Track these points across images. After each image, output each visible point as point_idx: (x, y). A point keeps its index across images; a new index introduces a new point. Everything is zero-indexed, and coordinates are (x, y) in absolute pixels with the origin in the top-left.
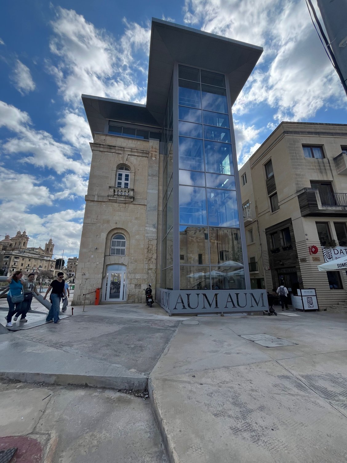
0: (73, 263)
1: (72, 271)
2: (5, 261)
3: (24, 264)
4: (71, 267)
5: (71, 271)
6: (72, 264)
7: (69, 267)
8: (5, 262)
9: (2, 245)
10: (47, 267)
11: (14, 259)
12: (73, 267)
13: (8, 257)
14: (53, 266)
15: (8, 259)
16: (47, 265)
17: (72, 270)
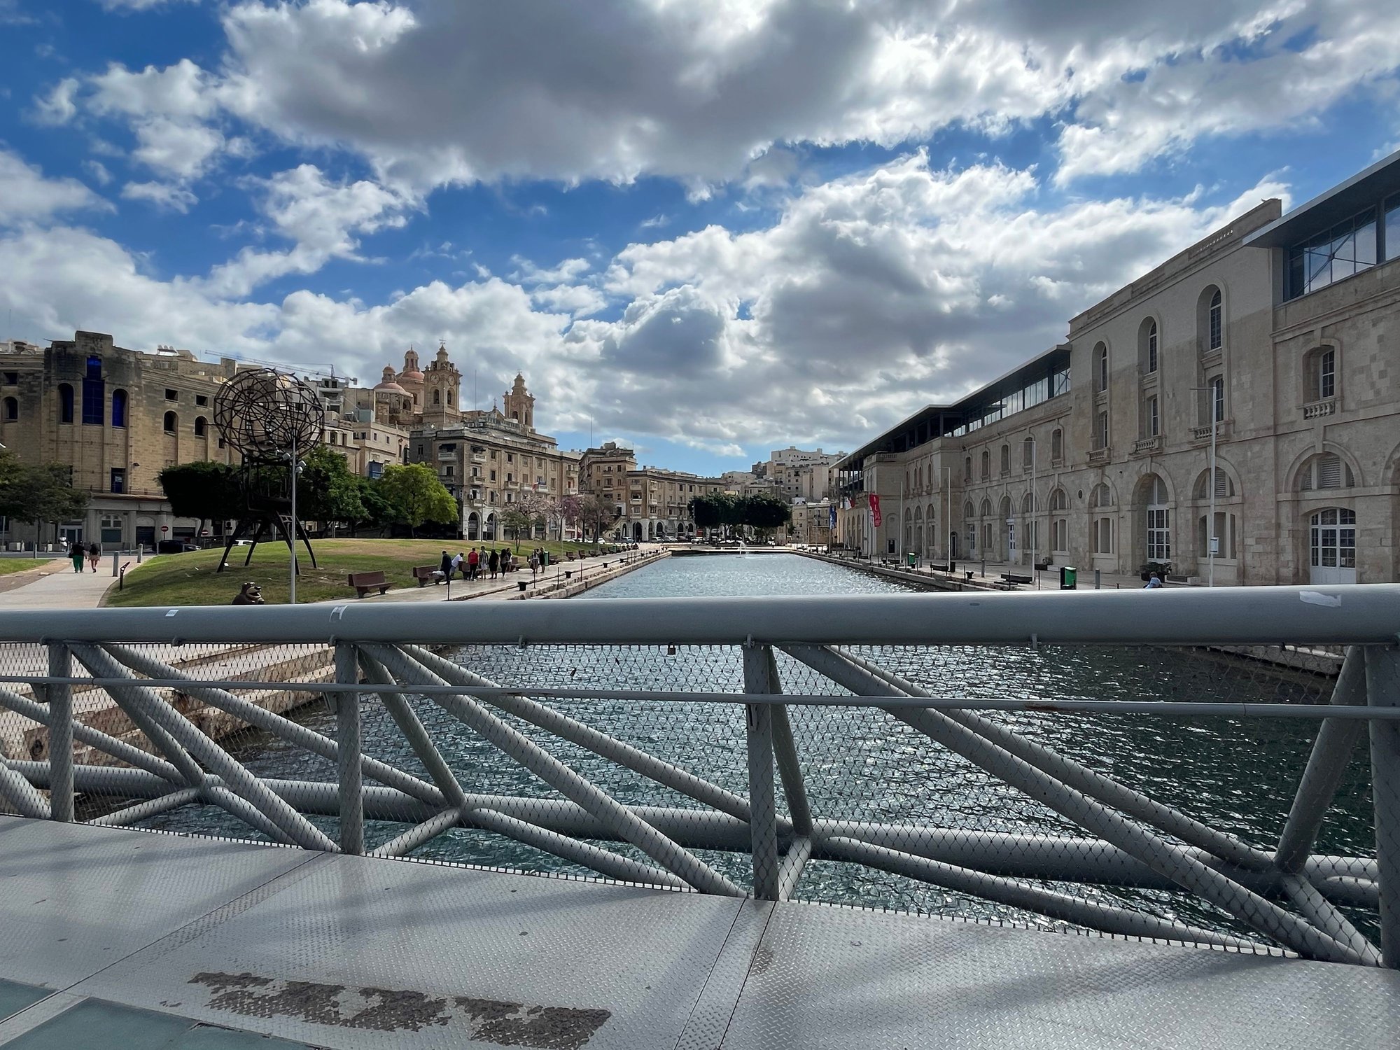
0: (614, 467)
1: (615, 497)
2: (445, 462)
3: (497, 474)
4: (609, 481)
5: (611, 495)
6: (609, 468)
7: (602, 483)
8: (445, 468)
9: (386, 403)
10: (557, 482)
11: (471, 456)
12: (615, 482)
13: (450, 448)
14: (572, 479)
15: (453, 456)
16: (555, 475)
17: (615, 494)
